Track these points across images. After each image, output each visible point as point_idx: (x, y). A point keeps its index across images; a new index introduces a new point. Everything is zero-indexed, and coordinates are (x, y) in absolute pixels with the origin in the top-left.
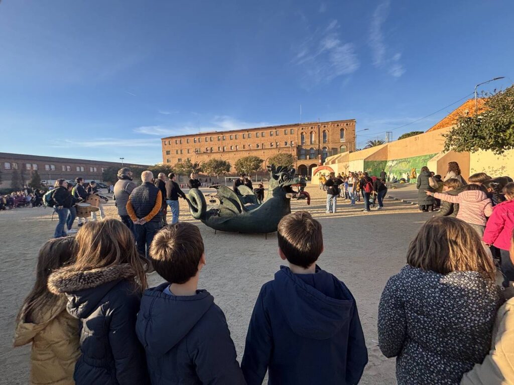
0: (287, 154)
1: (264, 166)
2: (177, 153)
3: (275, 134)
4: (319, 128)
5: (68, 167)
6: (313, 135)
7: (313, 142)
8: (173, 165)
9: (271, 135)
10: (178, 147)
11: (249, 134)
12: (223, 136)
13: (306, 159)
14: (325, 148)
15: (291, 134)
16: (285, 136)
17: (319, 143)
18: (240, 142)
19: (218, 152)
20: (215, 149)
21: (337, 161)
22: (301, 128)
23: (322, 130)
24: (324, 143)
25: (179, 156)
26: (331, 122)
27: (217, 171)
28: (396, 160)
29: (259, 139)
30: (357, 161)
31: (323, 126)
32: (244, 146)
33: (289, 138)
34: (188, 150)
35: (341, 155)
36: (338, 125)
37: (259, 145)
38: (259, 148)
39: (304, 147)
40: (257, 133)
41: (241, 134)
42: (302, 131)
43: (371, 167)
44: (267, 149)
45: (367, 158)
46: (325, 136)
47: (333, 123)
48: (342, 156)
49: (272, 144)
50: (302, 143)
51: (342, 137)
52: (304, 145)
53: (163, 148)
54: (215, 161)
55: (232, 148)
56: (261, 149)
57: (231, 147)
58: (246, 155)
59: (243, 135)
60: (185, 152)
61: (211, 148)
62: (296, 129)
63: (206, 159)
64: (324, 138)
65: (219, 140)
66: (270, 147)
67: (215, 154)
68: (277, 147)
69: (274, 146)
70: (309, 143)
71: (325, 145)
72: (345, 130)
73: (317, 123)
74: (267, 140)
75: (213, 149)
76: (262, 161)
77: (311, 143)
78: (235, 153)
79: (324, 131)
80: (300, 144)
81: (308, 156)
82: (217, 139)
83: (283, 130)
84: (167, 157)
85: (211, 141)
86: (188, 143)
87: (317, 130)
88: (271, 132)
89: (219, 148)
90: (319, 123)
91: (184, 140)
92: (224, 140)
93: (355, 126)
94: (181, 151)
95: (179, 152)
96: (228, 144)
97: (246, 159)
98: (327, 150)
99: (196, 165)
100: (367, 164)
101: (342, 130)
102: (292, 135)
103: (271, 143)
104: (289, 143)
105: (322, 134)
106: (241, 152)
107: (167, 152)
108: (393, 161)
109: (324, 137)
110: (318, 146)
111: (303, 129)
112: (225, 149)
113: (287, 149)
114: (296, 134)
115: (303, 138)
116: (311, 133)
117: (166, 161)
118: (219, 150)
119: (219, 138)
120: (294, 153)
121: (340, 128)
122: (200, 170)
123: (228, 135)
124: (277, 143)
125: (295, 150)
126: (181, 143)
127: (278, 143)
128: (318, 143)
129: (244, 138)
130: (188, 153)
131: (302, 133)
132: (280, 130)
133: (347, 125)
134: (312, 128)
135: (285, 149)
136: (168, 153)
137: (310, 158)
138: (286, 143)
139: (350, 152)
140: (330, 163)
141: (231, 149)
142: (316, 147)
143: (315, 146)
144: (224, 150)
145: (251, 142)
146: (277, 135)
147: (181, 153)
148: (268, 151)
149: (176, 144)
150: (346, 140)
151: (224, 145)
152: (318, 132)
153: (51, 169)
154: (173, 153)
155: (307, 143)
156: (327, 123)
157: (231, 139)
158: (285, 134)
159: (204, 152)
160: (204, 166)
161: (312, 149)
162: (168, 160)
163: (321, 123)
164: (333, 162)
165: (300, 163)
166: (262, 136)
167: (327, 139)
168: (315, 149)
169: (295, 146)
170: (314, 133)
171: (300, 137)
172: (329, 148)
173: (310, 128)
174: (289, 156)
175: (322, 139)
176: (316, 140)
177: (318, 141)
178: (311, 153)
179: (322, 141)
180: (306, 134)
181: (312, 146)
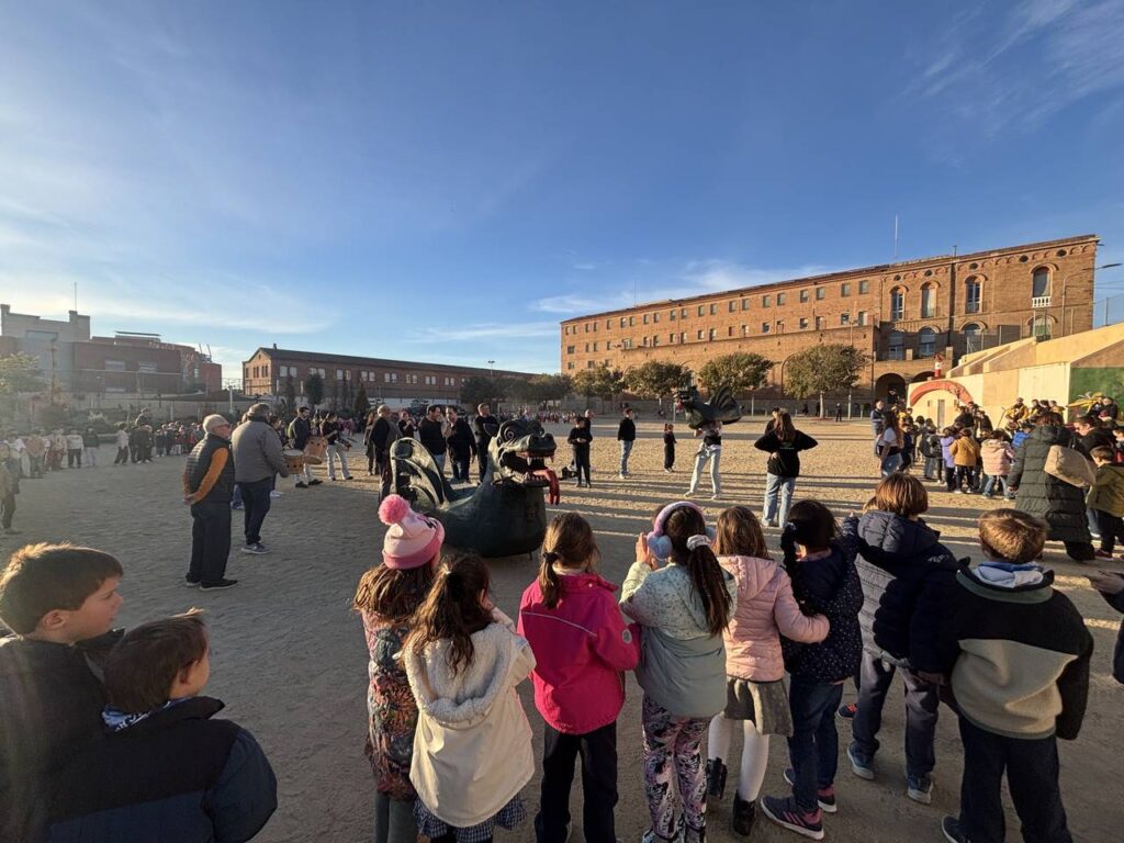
0: (839, 347)
1: (775, 376)
2: (587, 351)
3: (814, 297)
4: (953, 273)
5: (415, 377)
6: (932, 293)
7: (930, 313)
8: (574, 375)
9: (803, 300)
10: (588, 338)
11: (744, 301)
12: (683, 310)
13: (903, 358)
14: (971, 327)
15: (861, 293)
16: (841, 299)
17: (952, 314)
18: (721, 321)
19: (668, 346)
20: (663, 339)
21: (986, 367)
22: (892, 276)
23: (961, 277)
24: (968, 312)
25: (589, 356)
26: (999, 251)
27: (659, 388)
29: (770, 310)
30: (1048, 369)
31: (967, 265)
32: (730, 329)
33: (853, 305)
34: (609, 343)
35: (1007, 349)
36: (1024, 259)
37: (770, 324)
38: (769, 332)
39: (898, 327)
40: (764, 297)
41: (725, 301)
42: (897, 283)
43: (1104, 386)
44: (788, 334)
45: (1083, 360)
46: (973, 293)
47: (1006, 252)
48: (1011, 350)
49: (806, 321)
50: (895, 315)
51: (1038, 292)
52: (902, 320)
53: (563, 340)
54: (656, 366)
55: (702, 336)
56: (772, 336)
57: (700, 332)
58: (729, 350)
59: (731, 303)
60: (602, 347)
61: (655, 337)
62: (876, 279)
63: (640, 361)
64: (969, 300)
65: (672, 318)
66: (798, 330)
67: (659, 351)
68: (817, 328)
69: (812, 327)
70: (918, 317)
71: (972, 319)
72: (1052, 270)
73: (948, 259)
74: (791, 311)
75: (658, 339)
76: (768, 365)
77: (924, 315)
78: (705, 346)
79: (971, 281)
80: (887, 319)
81: (910, 352)
82: (669, 317)
83: (839, 284)
84: (569, 358)
85: (655, 321)
86: (608, 328)
87: (945, 278)
88: (802, 292)
89: (671, 336)
90: (955, 258)
91: (601, 323)
92: (683, 317)
93: (1093, 255)
94: (595, 345)
95: (591, 348)
96: (692, 326)
97: (728, 361)
98: (978, 332)
99: (617, 375)
100: (1082, 377)
101: (1040, 271)
102: (862, 297)
103: (802, 320)
104: (854, 316)
105: (962, 289)
106: (722, 344)
107: (569, 348)
109: (970, 296)
110: (947, 322)
111: (898, 278)
112: (685, 338)
113: (845, 334)
114: (877, 292)
115: (896, 301)
116: (925, 287)
117: (567, 366)
118: (671, 341)
119: (674, 314)
120: (865, 344)
121: (1032, 267)
122: (624, 385)
123: (694, 306)
124: (818, 318)
125: (870, 335)
126: (595, 330)
127: (821, 319)
128: (947, 315)
129: (731, 310)
130: (608, 349)
131: (896, 288)
132: (827, 285)
133: (1062, 253)
134: (929, 273)
135: (838, 334)
136: (571, 350)
137: (916, 357)
138: (845, 317)
139: (1040, 340)
140: (967, 370)
141: (699, 338)
142: (939, 325)
143: (939, 323)
144: (682, 341)
145: (749, 322)
146: (818, 299)
147: (595, 350)
148: (789, 338)
149: (587, 331)
150: (1055, 299)
151: (683, 328)
152: (948, 284)
153: (391, 380)
154: (580, 348)
155: (910, 316)
156: (985, 255)
157: (700, 315)
158: (843, 295)
159: (639, 347)
160: (631, 378)
161: (926, 330)
162: (569, 364)
163: (960, 257)
164: (977, 369)
165: (882, 369)
166: (778, 304)
167: (980, 302)
168: (937, 331)
169: (872, 323)
170: (936, 286)
171: (890, 301)
172: (987, 327)
173: (921, 274)
174: (845, 351)
175: (964, 301)
176: (940, 305)
177: (947, 307)
178: (923, 341)
179: (963, 308)
180: (908, 290)
181: (925, 323)
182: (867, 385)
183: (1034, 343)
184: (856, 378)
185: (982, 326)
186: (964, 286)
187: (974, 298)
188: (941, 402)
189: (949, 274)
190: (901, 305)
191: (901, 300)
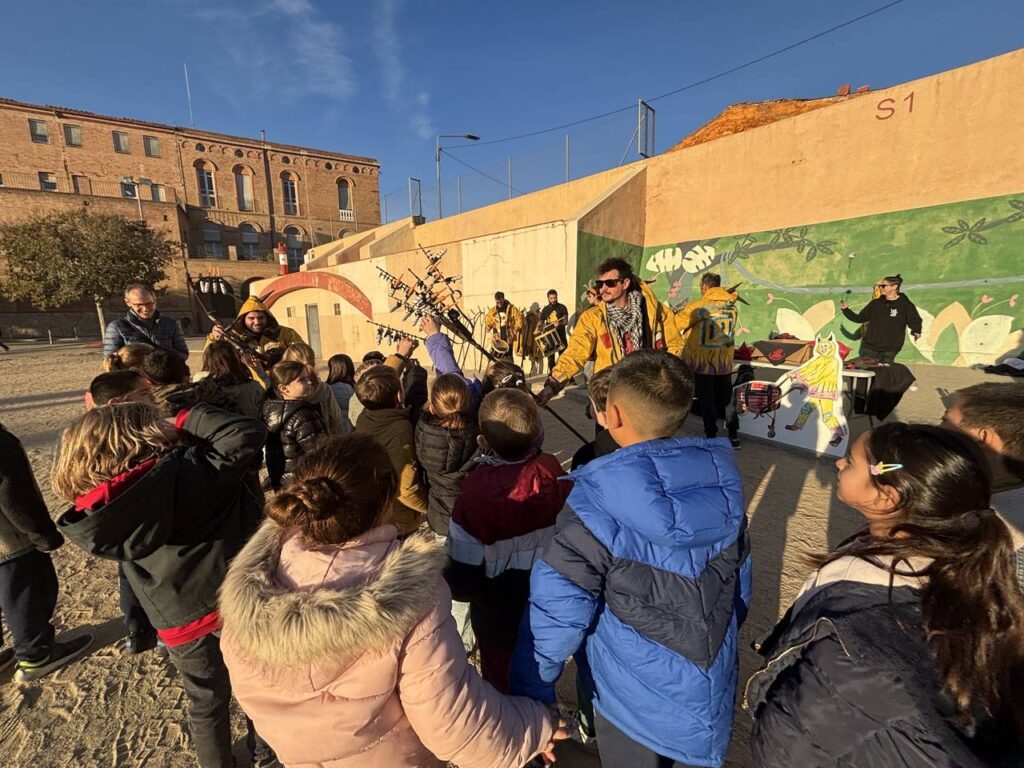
3: (61, 138)
4: (266, 161)
6: (247, 181)
7: (248, 206)
9: (38, 137)
13: (226, 257)
14: (292, 231)
15: (148, 154)
17: (271, 211)
21: (362, 252)
22: (193, 143)
23: (276, 169)
24: (288, 212)
26: (307, 150)
28: (712, 243)
30: (530, 234)
31: (279, 157)
33: (138, 170)
36: (328, 166)
39: (212, 217)
42: (200, 155)
46: (289, 192)
47: (315, 154)
49: (52, 179)
50: (206, 201)
51: (343, 204)
52: (216, 208)
62: (171, 140)
64: (286, 199)
66: (37, 187)
68: (77, 192)
69: (65, 188)
70: (235, 207)
71: (292, 222)
72: (351, 185)
73: (258, 142)
77: (242, 208)
79: (285, 175)
80: (195, 202)
81: (232, 250)
83: (106, 130)
87: (258, 166)
88: (32, 122)
90: (266, 143)
98: (299, 238)
101: (342, 184)
102: (151, 160)
103: (46, 175)
104: (142, 187)
105: (277, 184)
108: (686, 247)
109: (286, 194)
110: (268, 220)
111: (201, 148)
114: (174, 159)
115: (204, 181)
116: (238, 169)
120: (169, 227)
121: (336, 177)
124: (75, 177)
125: (173, 217)
128: (267, 212)
131: (201, 162)
133: (356, 170)
134: (239, 153)
137: (241, 258)
138: (127, 187)
142: (261, 224)
143: (261, 220)
146: (70, 144)
150: (356, 214)
152: (263, 173)
155: (226, 205)
156: (296, 151)
158: (118, 150)
161: (245, 227)
163: (272, 144)
164: (345, 259)
167: (297, 204)
168: (259, 230)
169: (172, 199)
170: (251, 173)
171: (195, 178)
172: (306, 233)
173: (231, 151)
174: (133, 229)
175: (281, 199)
176: (258, 198)
177: (265, 202)
178: (245, 240)
179: (282, 206)
180: (217, 169)
181: (245, 218)
182: (181, 291)
183: (412, 225)
184: (161, 276)
185: (302, 233)
186: (280, 180)
187: (291, 199)
188: (311, 309)
189: (262, 161)
190: (211, 187)
191: (210, 180)
